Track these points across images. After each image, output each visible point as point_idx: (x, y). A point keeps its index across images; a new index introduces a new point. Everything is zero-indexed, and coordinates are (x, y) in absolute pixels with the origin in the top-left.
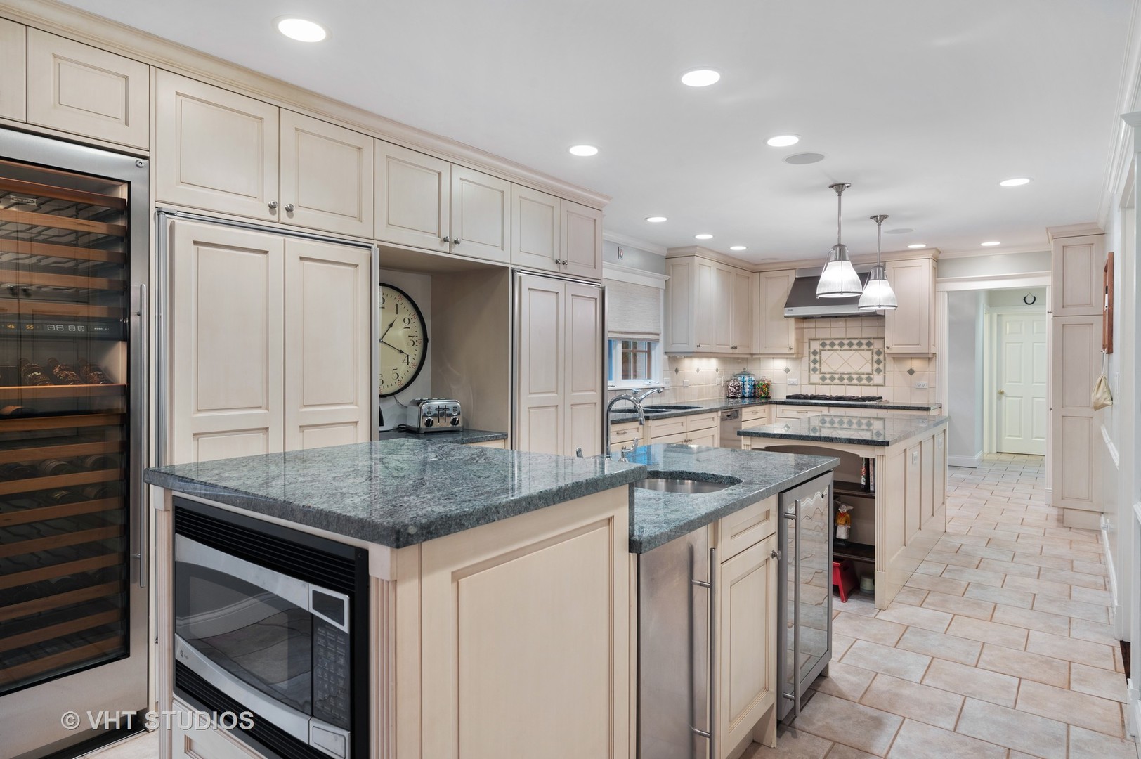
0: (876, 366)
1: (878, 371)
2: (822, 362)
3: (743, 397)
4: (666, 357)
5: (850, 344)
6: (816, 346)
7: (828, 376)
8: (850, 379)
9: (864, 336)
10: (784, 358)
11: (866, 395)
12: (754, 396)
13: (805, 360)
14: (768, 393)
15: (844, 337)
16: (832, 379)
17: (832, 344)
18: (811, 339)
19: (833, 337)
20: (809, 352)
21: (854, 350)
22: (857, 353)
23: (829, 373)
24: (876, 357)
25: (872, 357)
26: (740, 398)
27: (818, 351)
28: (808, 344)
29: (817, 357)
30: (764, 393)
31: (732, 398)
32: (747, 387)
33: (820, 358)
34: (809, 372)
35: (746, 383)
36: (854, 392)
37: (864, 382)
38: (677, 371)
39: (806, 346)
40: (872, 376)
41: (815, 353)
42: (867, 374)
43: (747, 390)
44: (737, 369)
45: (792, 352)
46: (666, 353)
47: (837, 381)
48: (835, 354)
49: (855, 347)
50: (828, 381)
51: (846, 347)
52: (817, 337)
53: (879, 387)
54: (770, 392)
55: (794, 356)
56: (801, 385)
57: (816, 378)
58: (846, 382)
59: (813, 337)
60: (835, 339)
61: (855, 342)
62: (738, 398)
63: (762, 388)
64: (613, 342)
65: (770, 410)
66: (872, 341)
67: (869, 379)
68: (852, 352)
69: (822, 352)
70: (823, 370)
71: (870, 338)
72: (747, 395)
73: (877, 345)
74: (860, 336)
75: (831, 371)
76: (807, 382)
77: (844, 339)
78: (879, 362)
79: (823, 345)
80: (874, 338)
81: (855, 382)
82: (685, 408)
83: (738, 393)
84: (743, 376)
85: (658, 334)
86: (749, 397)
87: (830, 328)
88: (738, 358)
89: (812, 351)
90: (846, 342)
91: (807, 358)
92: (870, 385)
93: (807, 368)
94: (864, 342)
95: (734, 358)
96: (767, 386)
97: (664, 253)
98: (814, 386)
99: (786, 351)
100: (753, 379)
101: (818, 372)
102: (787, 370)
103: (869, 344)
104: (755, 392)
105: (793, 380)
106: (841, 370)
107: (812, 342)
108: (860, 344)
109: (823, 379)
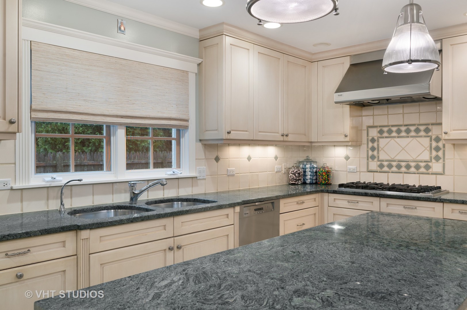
0: (434, 153)
1: (437, 158)
2: (380, 149)
3: (304, 183)
4: (200, 144)
5: (408, 131)
6: (374, 133)
7: (385, 163)
8: (408, 167)
9: (422, 122)
10: (344, 146)
11: (424, 184)
12: (315, 183)
13: (364, 147)
14: (328, 180)
15: (401, 123)
16: (390, 166)
17: (390, 132)
18: (369, 127)
19: (390, 124)
20: (368, 139)
21: (412, 137)
22: (415, 140)
23: (386, 161)
24: (434, 144)
25: (431, 145)
26: (301, 184)
27: (376, 138)
28: (366, 131)
29: (375, 145)
30: (325, 180)
31: (292, 184)
32: (308, 173)
33: (378, 145)
34: (368, 160)
35: (308, 170)
36: (413, 180)
37: (423, 170)
38: (217, 159)
39: (365, 133)
40: (430, 164)
41: (373, 140)
42: (425, 162)
43: (308, 177)
44: (301, 156)
45: (347, 139)
46: (200, 140)
47: (394, 169)
48: (392, 141)
49: (413, 134)
50: (386, 169)
51: (403, 134)
52: (375, 124)
53: (438, 176)
54: (331, 178)
55: (350, 144)
56: (360, 172)
57: (374, 165)
58: (403, 169)
59: (371, 124)
60: (392, 126)
61: (412, 128)
62: (298, 184)
63: (322, 175)
64: (112, 128)
65: (322, 199)
66: (430, 127)
67: (428, 167)
68: (410, 139)
69: (381, 140)
70: (381, 158)
71: (428, 124)
72: (308, 181)
73: (435, 131)
74: (417, 122)
75: (389, 158)
76: (365, 170)
77: (401, 126)
78: (437, 149)
79: (381, 132)
80: (432, 124)
81: (413, 170)
82: (204, 202)
83: (299, 180)
84: (305, 163)
85: (187, 121)
86: (310, 184)
87: (388, 115)
88: (304, 146)
89: (370, 138)
90: (403, 128)
91: (366, 146)
92: (428, 174)
93: (366, 156)
94: (422, 128)
95: (299, 146)
96: (328, 173)
97: (197, 35)
98: (372, 173)
99: (342, 138)
100: (315, 166)
101: (376, 160)
102: (347, 158)
103: (427, 130)
104: (316, 179)
105: (352, 167)
106: (398, 158)
107: (371, 130)
108: (417, 131)
109: (381, 166)
